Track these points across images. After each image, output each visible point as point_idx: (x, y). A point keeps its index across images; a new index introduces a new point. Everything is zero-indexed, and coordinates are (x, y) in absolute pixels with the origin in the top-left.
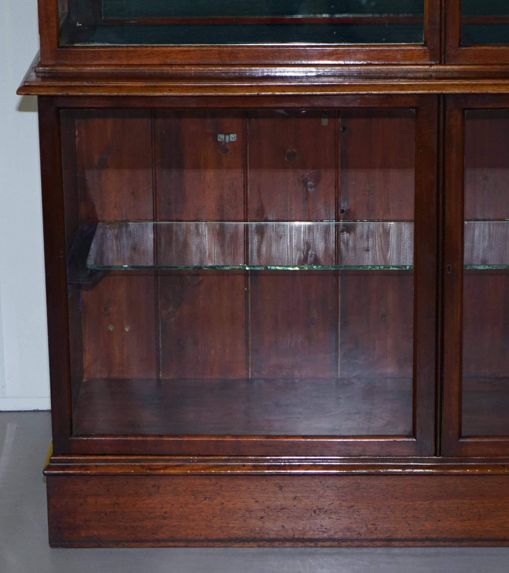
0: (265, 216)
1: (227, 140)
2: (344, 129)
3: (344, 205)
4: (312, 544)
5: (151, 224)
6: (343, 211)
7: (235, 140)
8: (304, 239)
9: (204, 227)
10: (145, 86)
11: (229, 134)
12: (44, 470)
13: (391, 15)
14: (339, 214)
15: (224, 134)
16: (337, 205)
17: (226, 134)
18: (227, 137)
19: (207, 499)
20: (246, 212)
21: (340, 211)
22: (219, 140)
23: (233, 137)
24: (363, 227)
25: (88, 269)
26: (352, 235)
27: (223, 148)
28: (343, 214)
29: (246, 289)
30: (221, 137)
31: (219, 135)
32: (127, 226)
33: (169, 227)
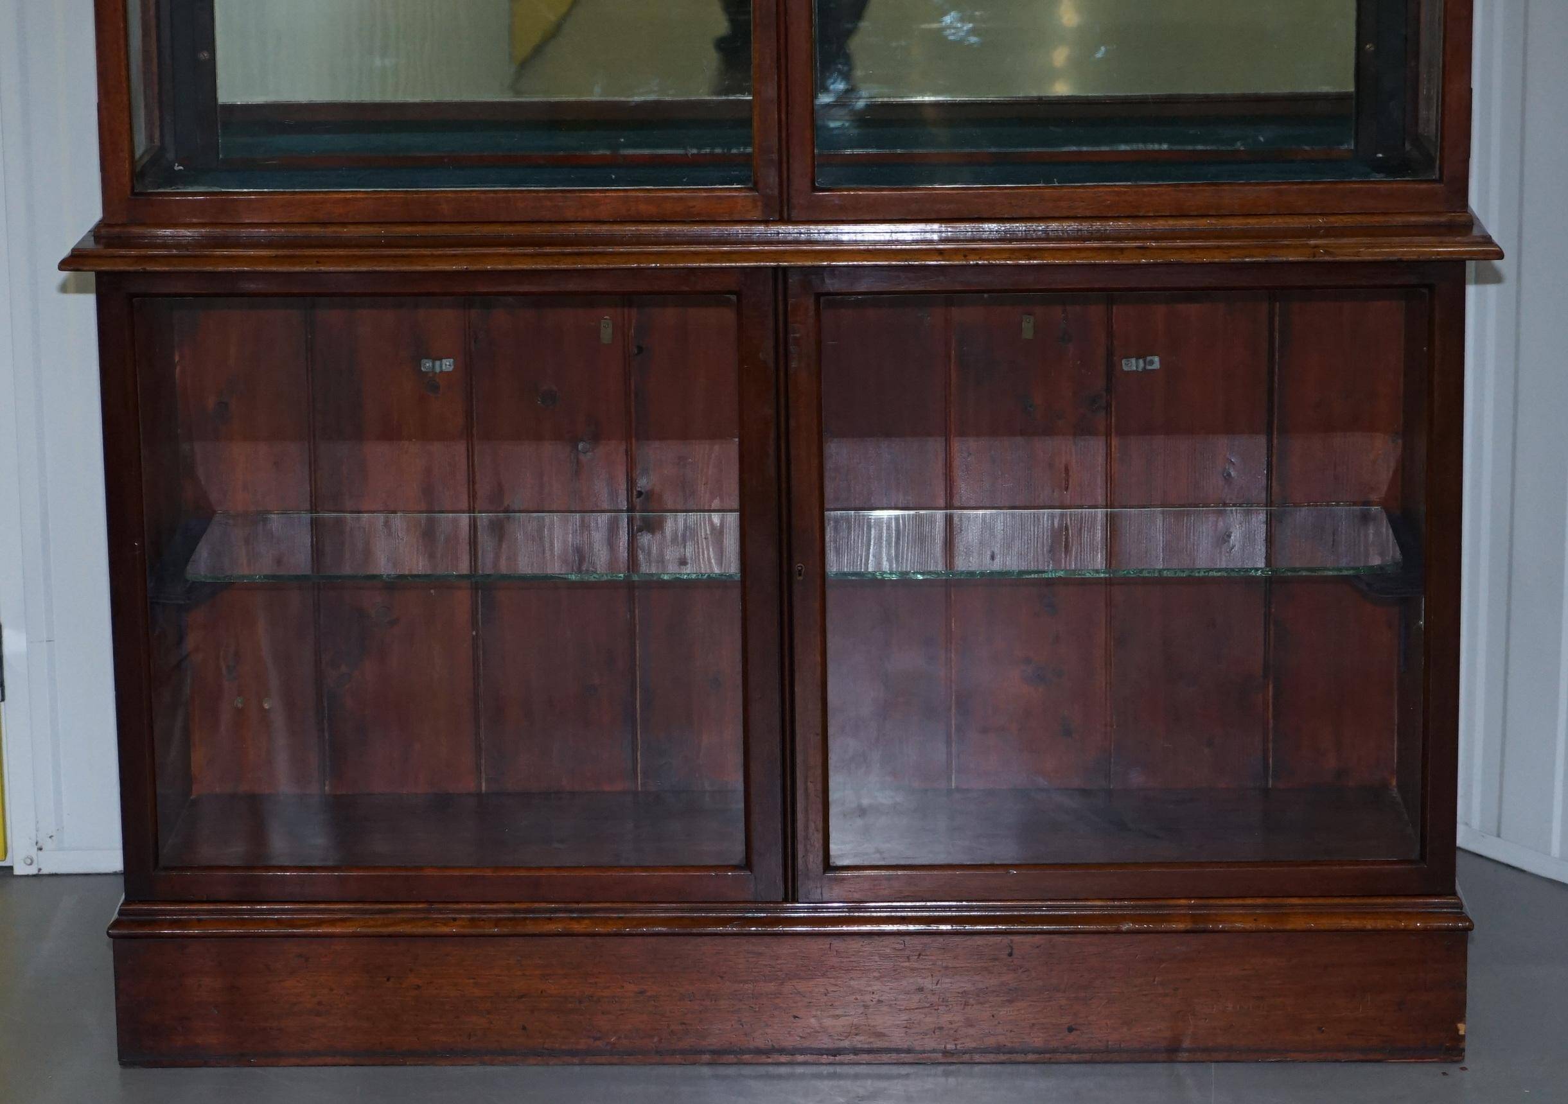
0: (506, 504)
1: (438, 370)
2: (640, 349)
3: (643, 483)
4: (576, 1060)
5: (306, 517)
6: (640, 494)
7: (451, 369)
8: (573, 545)
9: (398, 521)
10: (276, 256)
11: (440, 359)
12: (109, 929)
13: (718, 151)
14: (634, 499)
15: (431, 359)
16: (631, 482)
17: (434, 360)
18: (438, 363)
19: (392, 980)
20: (472, 495)
21: (635, 493)
22: (422, 369)
23: (447, 365)
24: (676, 521)
25: (188, 581)
26: (658, 536)
27: (431, 383)
28: (641, 498)
29: (474, 633)
30: (427, 365)
31: (424, 361)
32: (265, 520)
33: (339, 522)
